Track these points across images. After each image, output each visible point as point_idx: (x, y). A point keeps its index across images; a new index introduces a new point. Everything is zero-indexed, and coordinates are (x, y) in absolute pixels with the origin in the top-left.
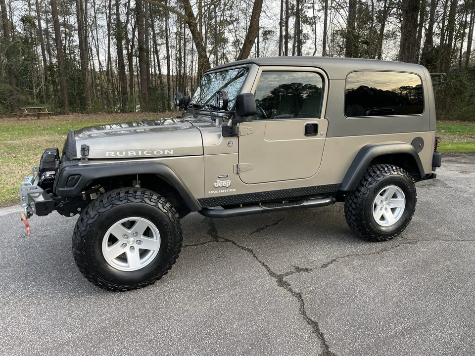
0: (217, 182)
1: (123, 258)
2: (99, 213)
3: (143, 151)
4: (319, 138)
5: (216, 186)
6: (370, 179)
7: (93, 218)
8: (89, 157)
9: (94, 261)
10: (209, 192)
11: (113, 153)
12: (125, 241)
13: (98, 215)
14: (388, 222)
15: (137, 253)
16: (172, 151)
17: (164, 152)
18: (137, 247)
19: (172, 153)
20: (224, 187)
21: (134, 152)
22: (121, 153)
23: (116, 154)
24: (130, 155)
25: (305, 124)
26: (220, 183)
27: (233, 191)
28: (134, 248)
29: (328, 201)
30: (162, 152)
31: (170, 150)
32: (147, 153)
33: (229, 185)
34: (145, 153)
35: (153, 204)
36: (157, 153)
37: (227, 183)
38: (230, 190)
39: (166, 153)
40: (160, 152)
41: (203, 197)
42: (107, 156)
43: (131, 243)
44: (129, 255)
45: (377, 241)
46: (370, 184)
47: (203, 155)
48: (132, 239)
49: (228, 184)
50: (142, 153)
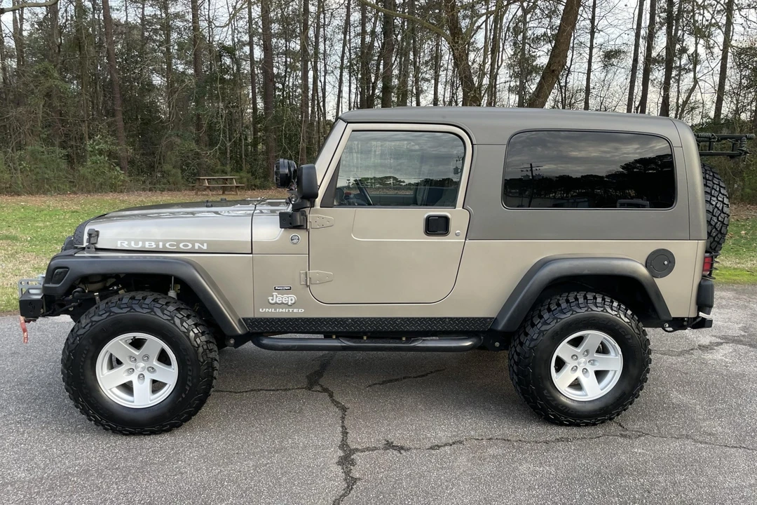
0: (273, 296)
1: (127, 388)
2: (92, 322)
3: (165, 242)
4: (454, 239)
5: (271, 301)
6: (546, 316)
7: (84, 328)
8: (98, 246)
9: (84, 386)
10: (261, 310)
11: (126, 243)
12: (132, 365)
13: (90, 324)
14: (586, 395)
15: (147, 384)
16: (205, 244)
17: (194, 246)
18: (149, 377)
19: (205, 247)
20: (283, 305)
21: (153, 244)
22: (136, 243)
23: (129, 244)
24: (147, 246)
25: (426, 216)
26: (277, 298)
27: (299, 312)
28: (144, 376)
29: (468, 343)
30: (190, 246)
31: (202, 242)
32: (170, 245)
33: (293, 302)
34: (167, 245)
35: (166, 317)
36: (183, 246)
37: (290, 298)
38: (295, 311)
39: (197, 248)
40: (188, 246)
41: (251, 316)
42: (119, 247)
43: (139, 369)
44: (136, 386)
45: (561, 424)
46: (545, 323)
47: (252, 253)
48: (142, 365)
49: (292, 300)
50: (164, 245)
